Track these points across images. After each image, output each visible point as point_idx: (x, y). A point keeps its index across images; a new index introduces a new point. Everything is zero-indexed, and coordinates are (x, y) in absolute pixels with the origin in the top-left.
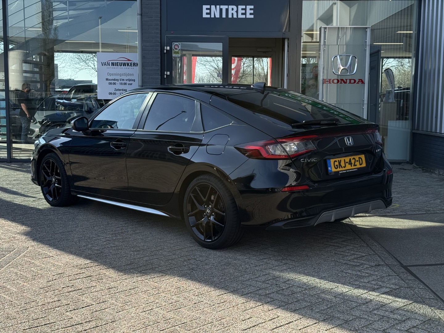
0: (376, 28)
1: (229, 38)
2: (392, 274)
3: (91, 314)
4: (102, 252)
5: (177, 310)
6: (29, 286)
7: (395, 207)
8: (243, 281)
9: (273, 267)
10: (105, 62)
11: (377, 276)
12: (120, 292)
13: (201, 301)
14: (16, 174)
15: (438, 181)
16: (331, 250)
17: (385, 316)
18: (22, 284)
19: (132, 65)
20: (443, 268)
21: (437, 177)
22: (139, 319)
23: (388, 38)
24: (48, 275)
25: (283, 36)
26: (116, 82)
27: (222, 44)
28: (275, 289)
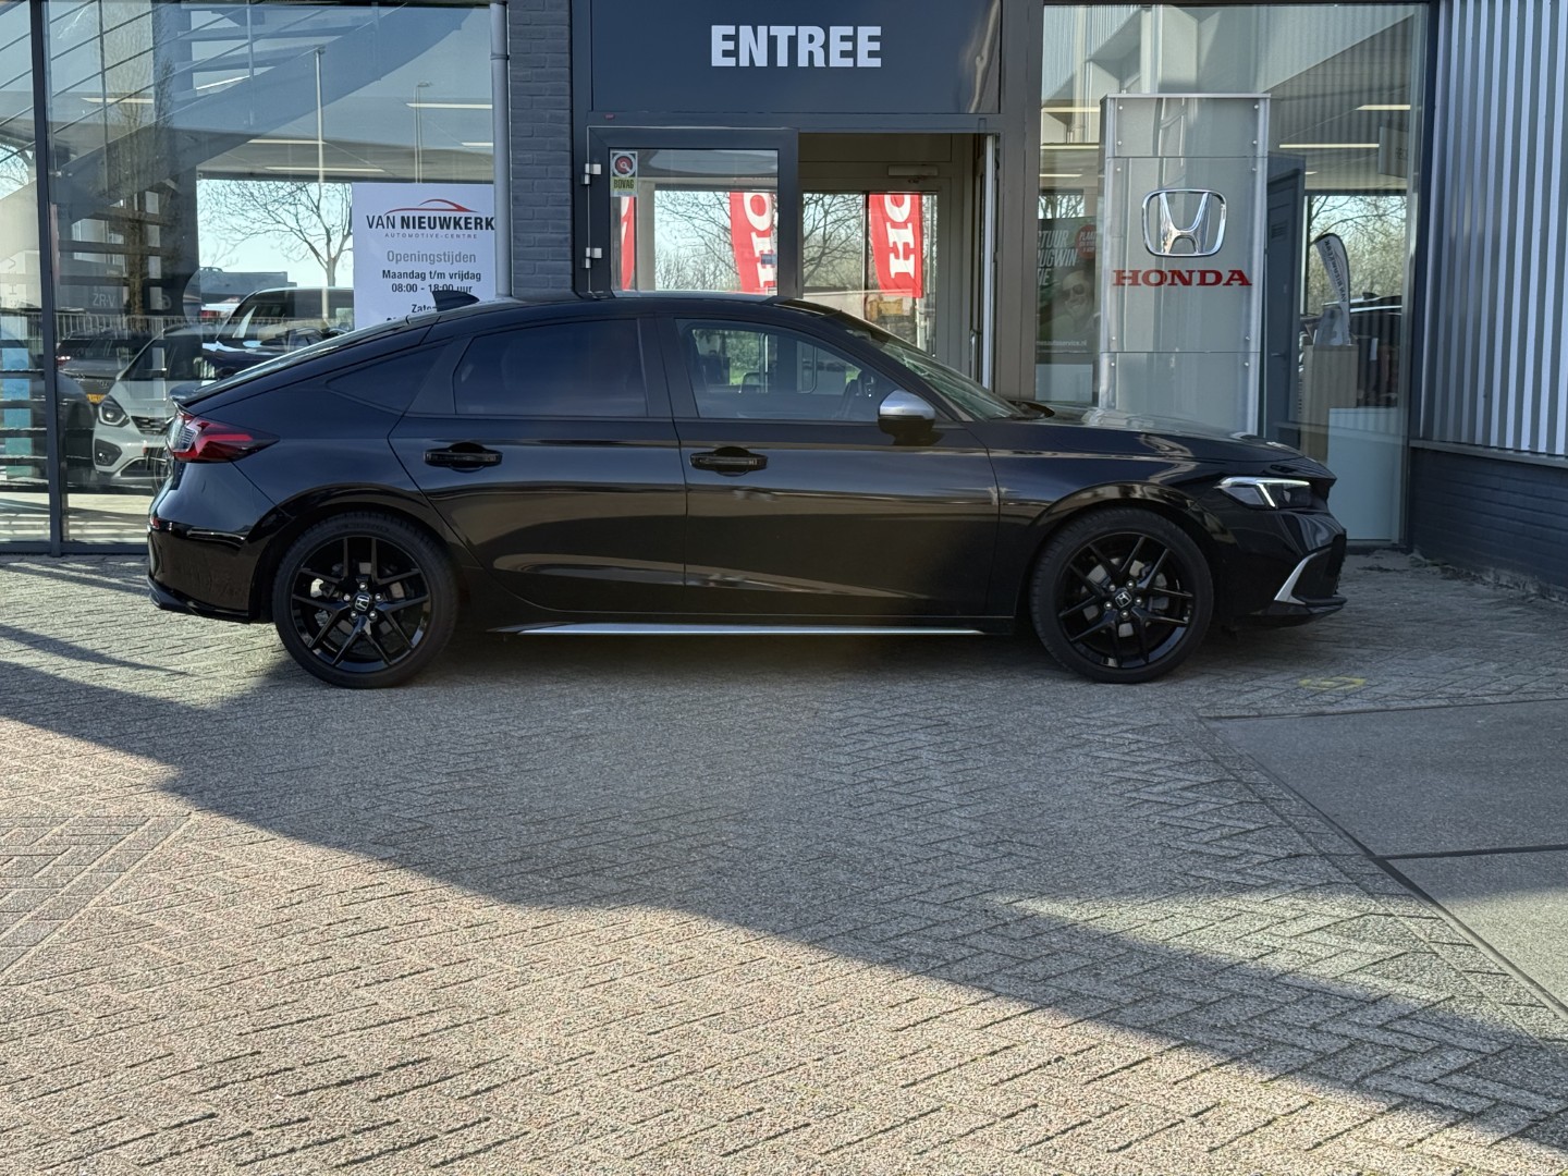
0: (1288, 94)
1: (800, 134)
2: (1338, 880)
3: (431, 993)
4: (426, 827)
5: (688, 982)
6: (221, 920)
7: (1352, 686)
8: (882, 904)
10: (380, 217)
11: (1293, 886)
12: (506, 935)
14: (88, 592)
15: (1492, 606)
17: (1316, 991)
18: (199, 915)
19: (469, 226)
20: (1496, 860)
21: (1490, 591)
22: (579, 1006)
23: (1327, 127)
24: (274, 890)
25: (979, 129)
26: (417, 282)
27: (775, 153)
28: (983, 922)
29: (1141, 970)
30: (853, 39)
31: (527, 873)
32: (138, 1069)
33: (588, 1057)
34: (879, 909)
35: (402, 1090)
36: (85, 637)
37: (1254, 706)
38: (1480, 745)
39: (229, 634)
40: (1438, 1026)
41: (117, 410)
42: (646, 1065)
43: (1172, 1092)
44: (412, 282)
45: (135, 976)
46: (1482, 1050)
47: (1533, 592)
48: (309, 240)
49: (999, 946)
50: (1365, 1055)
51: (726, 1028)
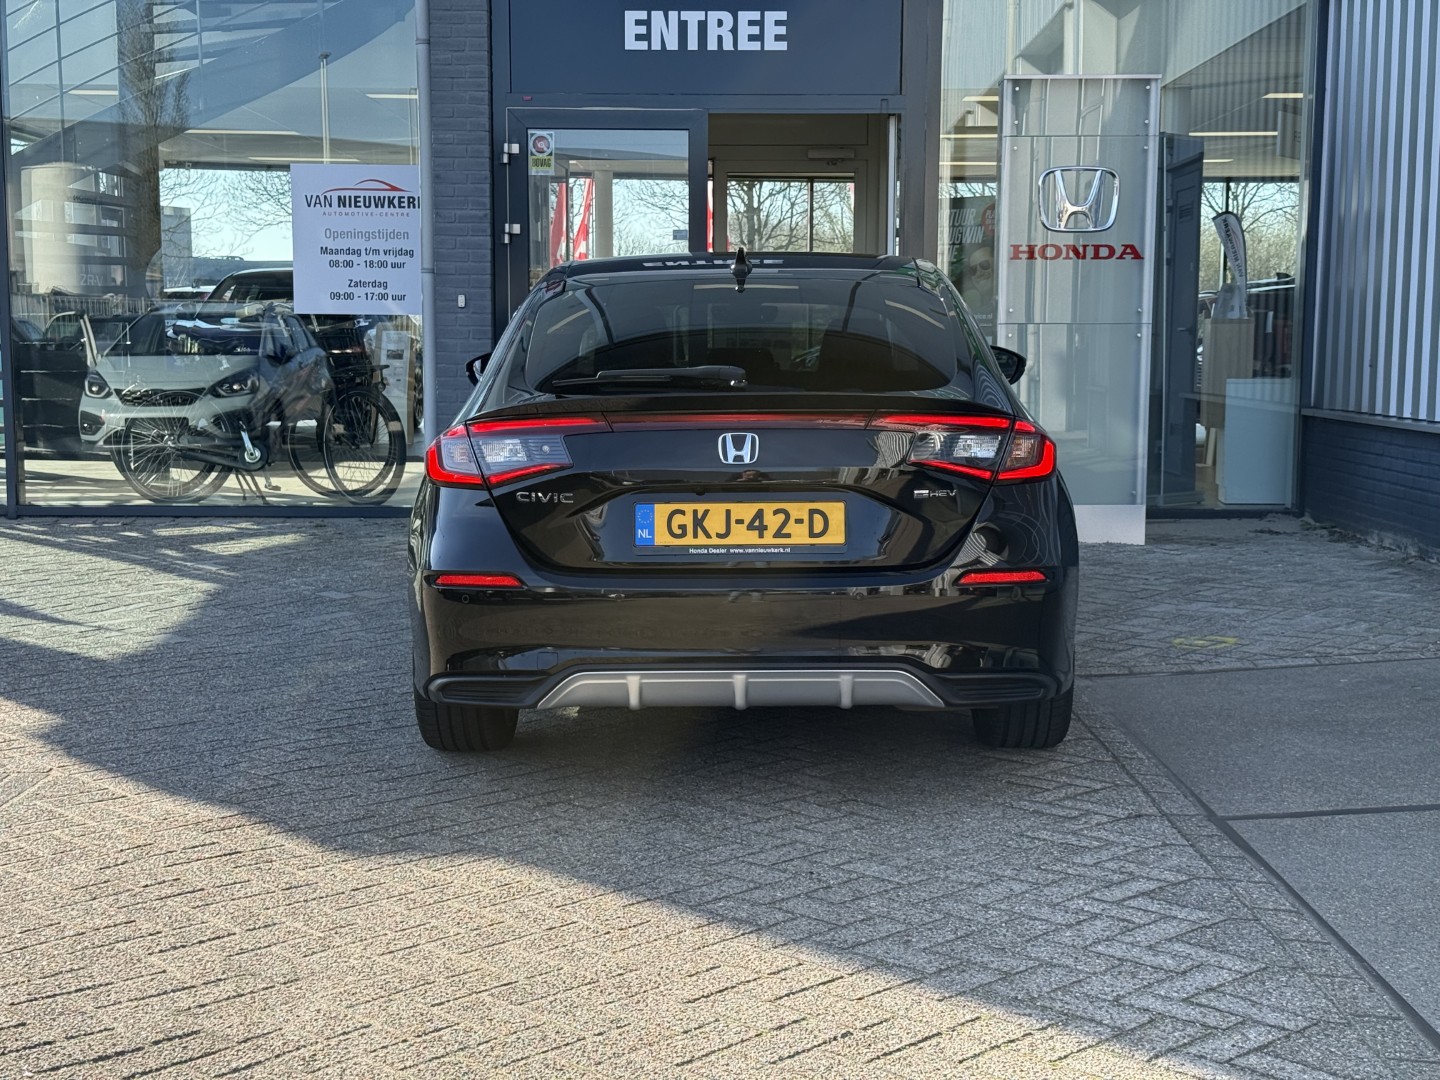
0: (1194, 83)
1: (709, 115)
2: (1173, 842)
3: (225, 960)
4: (278, 784)
5: (490, 949)
6: (40, 881)
7: (1224, 645)
8: (710, 865)
9: (808, 824)
10: (318, 196)
11: (1126, 848)
12: (322, 898)
13: (568, 922)
14: (31, 552)
15: (1373, 568)
16: (998, 775)
17: (1127, 960)
18: (21, 875)
19: (402, 205)
20: (1336, 822)
21: (1374, 554)
22: (371, 975)
24: (104, 850)
25: (882, 109)
26: (354, 258)
27: (686, 133)
28: (805, 885)
29: (953, 936)
33: (362, 1031)
34: (705, 871)
35: (159, 1066)
37: (1126, 665)
38: (1338, 704)
40: (1245, 999)
41: (102, 384)
42: (418, 1040)
44: (348, 258)
47: (1413, 554)
49: (815, 911)
50: (1164, 1031)
51: (514, 999)
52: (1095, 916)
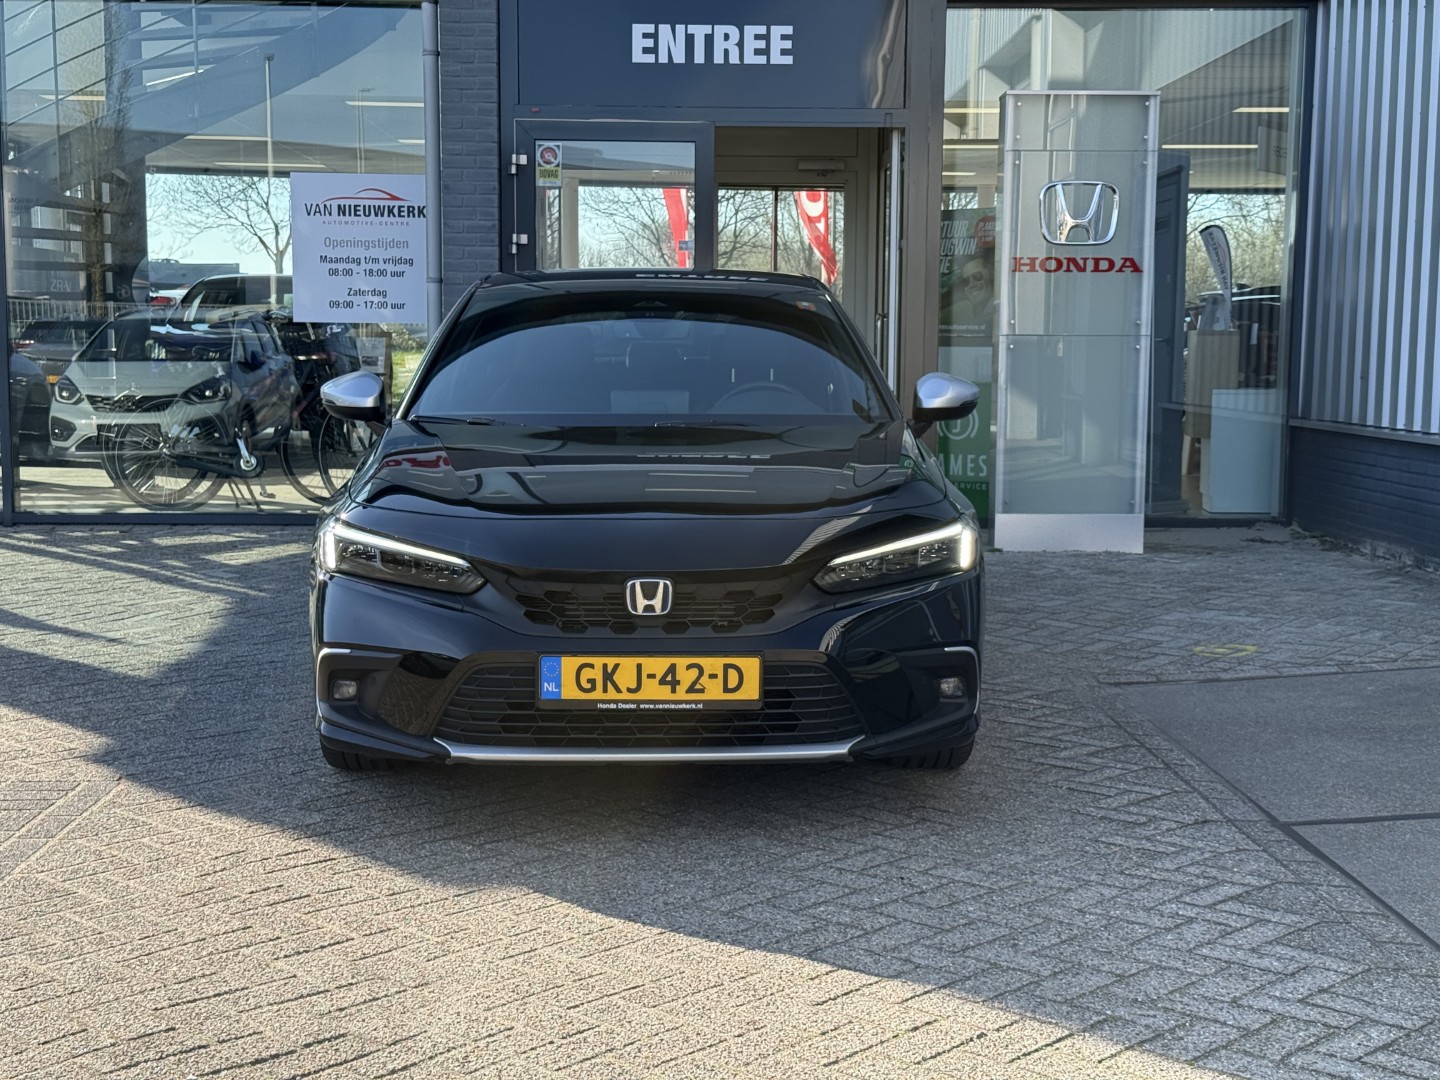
0: (1174, 94)
1: (716, 127)
2: (1246, 847)
3: (350, 964)
4: (352, 792)
5: (608, 953)
6: (144, 888)
7: (1244, 653)
8: (800, 871)
9: (885, 830)
10: (317, 205)
11: (1203, 853)
12: (427, 903)
15: (1372, 577)
16: (1056, 781)
17: (1234, 963)
18: (123, 882)
19: (402, 214)
20: (1398, 827)
21: (1369, 562)
22: (499, 978)
23: (1209, 129)
24: (199, 857)
25: (885, 123)
26: (353, 266)
27: (692, 145)
28: (899, 891)
29: (1058, 940)
30: (766, 37)
31: (450, 839)
32: (50, 1046)
33: (507, 1033)
34: (797, 876)
35: (316, 1069)
36: (30, 603)
37: (1152, 672)
38: (1371, 711)
39: (169, 601)
40: (1358, 1000)
41: (73, 390)
42: (565, 1041)
43: (1097, 1071)
44: (348, 266)
45: (54, 947)
46: (1404, 1025)
47: (1409, 563)
48: (259, 234)
49: (916, 915)
50: (1288, 1031)
51: (646, 1002)
52: (1191, 920)
